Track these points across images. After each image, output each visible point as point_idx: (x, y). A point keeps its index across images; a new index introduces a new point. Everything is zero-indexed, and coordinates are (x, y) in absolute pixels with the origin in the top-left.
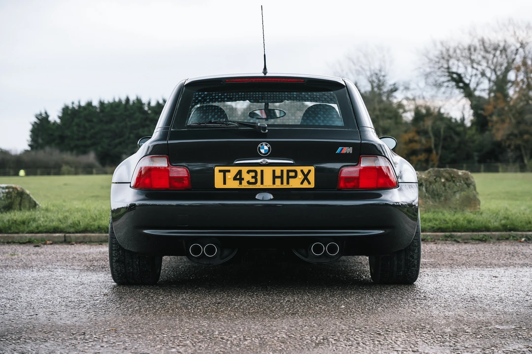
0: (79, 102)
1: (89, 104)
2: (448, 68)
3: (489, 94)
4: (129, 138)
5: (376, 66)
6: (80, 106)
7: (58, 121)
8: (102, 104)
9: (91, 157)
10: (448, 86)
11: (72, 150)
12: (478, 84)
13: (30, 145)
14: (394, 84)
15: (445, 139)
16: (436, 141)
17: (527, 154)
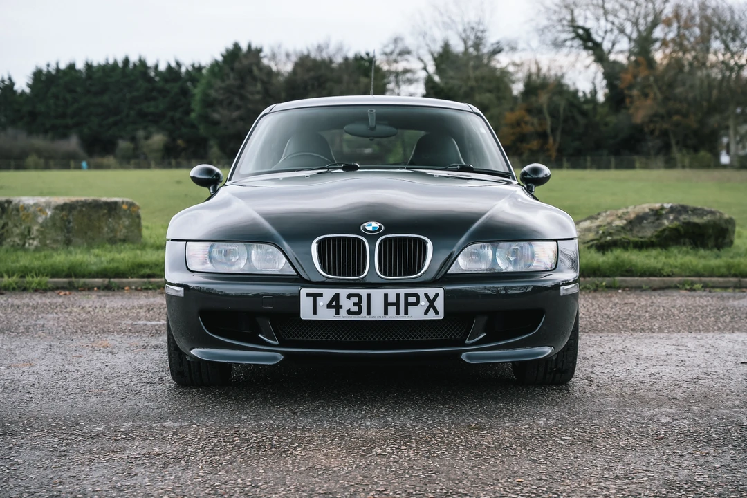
0: (57, 64)
1: (72, 67)
2: (573, 20)
3: (628, 58)
4: (128, 116)
5: (472, 17)
6: (58, 70)
7: (27, 90)
8: (89, 66)
9: (73, 143)
10: (572, 46)
11: (46, 132)
12: (613, 44)
14: (498, 43)
15: (566, 121)
16: (552, 123)
17: (677, 143)
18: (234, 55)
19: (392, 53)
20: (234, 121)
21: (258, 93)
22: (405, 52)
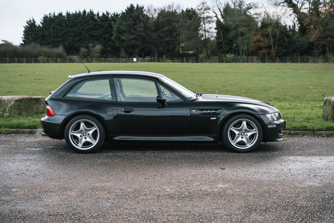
0: (54, 14)
1: (60, 15)
3: (309, 11)
4: (85, 37)
6: (54, 16)
7: (41, 25)
8: (68, 14)
9: (60, 49)
10: (283, 6)
11: (49, 44)
12: (302, 6)
13: (23, 41)
14: (250, 4)
15: (279, 40)
16: (273, 41)
17: (330, 50)
18: (131, 9)
19: (201, 9)
20: (131, 40)
21: (142, 27)
22: (208, 9)
